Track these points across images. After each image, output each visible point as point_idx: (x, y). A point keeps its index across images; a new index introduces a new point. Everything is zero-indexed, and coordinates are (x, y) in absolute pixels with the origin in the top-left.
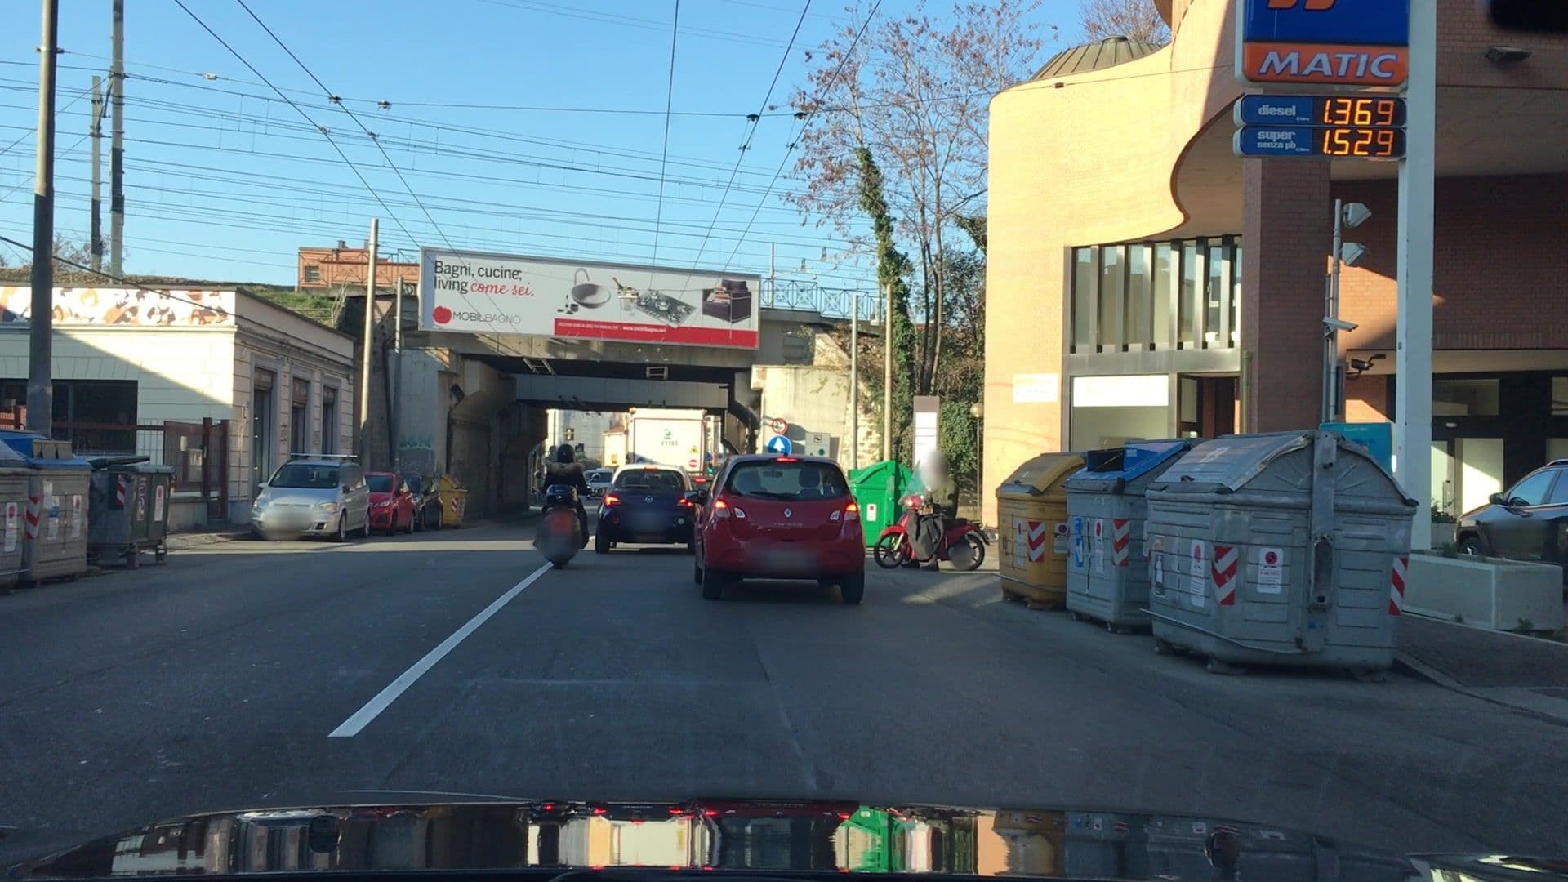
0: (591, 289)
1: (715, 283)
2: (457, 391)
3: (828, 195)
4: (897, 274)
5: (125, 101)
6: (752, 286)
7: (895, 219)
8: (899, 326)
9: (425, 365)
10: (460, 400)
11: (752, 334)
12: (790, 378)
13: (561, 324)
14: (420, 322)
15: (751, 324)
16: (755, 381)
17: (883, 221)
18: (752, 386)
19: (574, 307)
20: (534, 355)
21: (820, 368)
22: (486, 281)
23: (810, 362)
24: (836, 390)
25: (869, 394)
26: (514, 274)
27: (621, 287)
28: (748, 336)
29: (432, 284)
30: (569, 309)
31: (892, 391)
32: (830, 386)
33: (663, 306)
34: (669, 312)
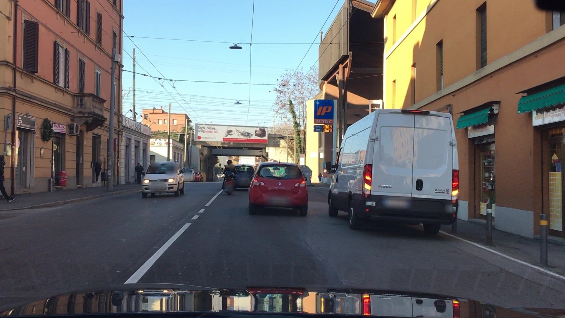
0: (231, 131)
1: (258, 129)
2: (202, 154)
3: (281, 111)
4: (297, 127)
5: (136, 95)
6: (266, 130)
7: (297, 115)
8: (298, 138)
9: (196, 149)
10: (202, 156)
11: (266, 140)
12: (275, 150)
13: (224, 139)
14: (195, 139)
15: (266, 138)
16: (267, 151)
17: (294, 116)
18: (266, 152)
19: (227, 135)
20: (218, 146)
21: (281, 148)
22: (208, 130)
23: (279, 146)
24: (284, 153)
25: (292, 153)
26: (214, 129)
27: (237, 131)
28: (265, 141)
29: (197, 131)
30: (226, 136)
31: (296, 153)
32: (283, 152)
33: (246, 135)
34: (247, 136)
